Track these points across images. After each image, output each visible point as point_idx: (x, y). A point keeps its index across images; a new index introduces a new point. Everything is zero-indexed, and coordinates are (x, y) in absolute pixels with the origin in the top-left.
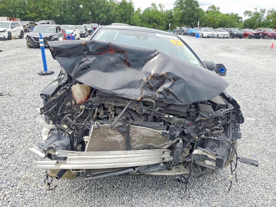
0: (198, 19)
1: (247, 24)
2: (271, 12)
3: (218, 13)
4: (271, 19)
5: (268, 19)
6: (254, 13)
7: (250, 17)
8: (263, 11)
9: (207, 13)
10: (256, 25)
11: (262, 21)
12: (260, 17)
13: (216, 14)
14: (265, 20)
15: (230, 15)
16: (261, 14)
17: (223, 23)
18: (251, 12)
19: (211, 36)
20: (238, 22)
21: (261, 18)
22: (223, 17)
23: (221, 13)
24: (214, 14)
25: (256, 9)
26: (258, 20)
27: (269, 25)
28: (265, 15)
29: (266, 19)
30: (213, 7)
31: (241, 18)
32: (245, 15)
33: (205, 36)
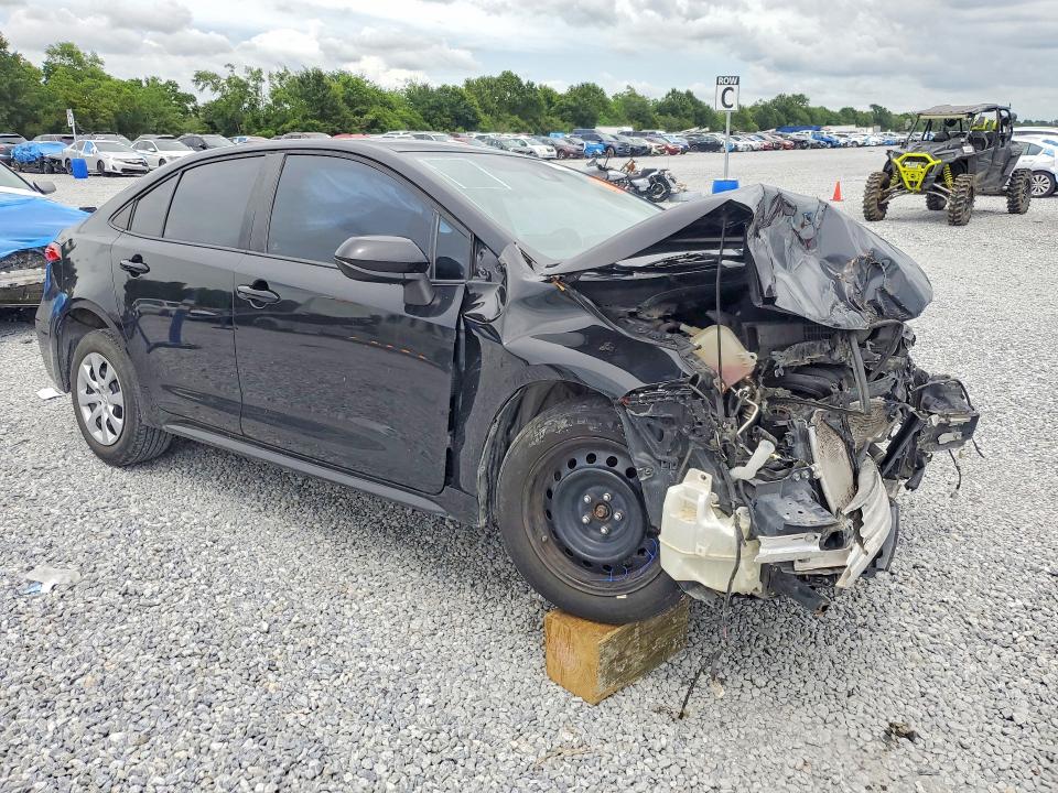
0: (14, 97)
1: (213, 118)
2: (281, 77)
3: (97, 76)
4: (286, 102)
5: (277, 102)
6: (229, 81)
7: (218, 95)
8: (257, 76)
9: (48, 77)
10: (245, 122)
11: (261, 107)
12: (250, 94)
13: (88, 81)
14: (269, 107)
15: (144, 84)
16: (252, 83)
17: (130, 115)
18: (215, 76)
19: (140, 167)
20: (186, 112)
21: (256, 100)
22: (123, 95)
23: (109, 78)
24: (78, 78)
25: (230, 68)
26: (246, 105)
27: (285, 121)
28: (266, 88)
29: (270, 101)
30: (68, 51)
31: (192, 98)
32: (200, 87)
33: (114, 168)
